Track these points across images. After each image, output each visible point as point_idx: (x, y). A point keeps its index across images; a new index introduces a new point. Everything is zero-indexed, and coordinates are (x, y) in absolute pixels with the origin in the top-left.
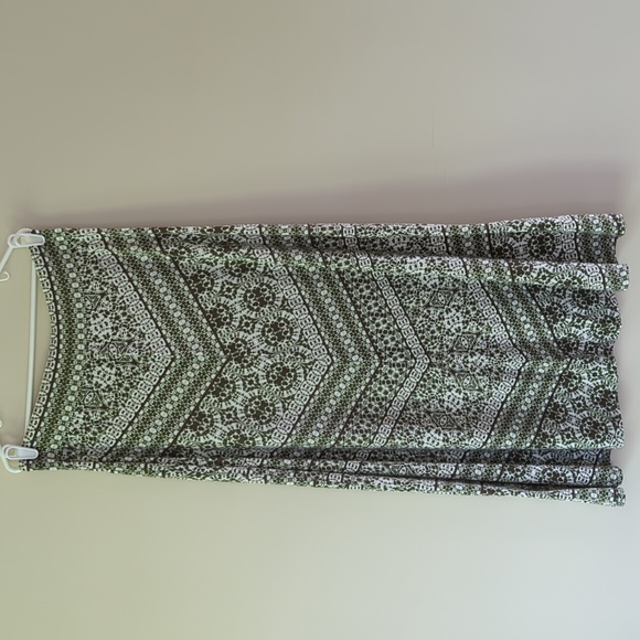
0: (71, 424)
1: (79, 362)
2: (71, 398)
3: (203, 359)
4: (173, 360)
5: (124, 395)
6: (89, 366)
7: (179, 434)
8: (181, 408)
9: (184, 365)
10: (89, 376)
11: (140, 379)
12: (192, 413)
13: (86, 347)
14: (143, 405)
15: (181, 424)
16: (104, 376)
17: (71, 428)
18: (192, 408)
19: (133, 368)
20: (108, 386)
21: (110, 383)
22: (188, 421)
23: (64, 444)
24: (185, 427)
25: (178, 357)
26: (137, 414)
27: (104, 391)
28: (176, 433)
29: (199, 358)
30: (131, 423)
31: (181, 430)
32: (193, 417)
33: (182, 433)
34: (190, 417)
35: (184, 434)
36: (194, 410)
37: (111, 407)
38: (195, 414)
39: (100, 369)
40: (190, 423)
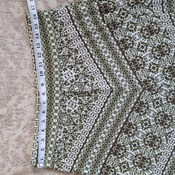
0: (57, 137)
1: (57, 98)
2: (55, 121)
3: (129, 90)
4: (111, 92)
5: (85, 115)
6: (63, 100)
7: (118, 137)
8: (118, 120)
9: (118, 94)
10: (63, 106)
11: (93, 105)
12: (125, 124)
13: (61, 89)
14: (96, 120)
15: (119, 131)
16: (72, 105)
17: (58, 139)
18: (124, 120)
19: (88, 99)
20: (75, 111)
21: (76, 109)
22: (122, 128)
23: (55, 150)
24: (121, 132)
25: (114, 90)
26: (93, 126)
27: (73, 114)
28: (116, 136)
29: (127, 90)
30: (90, 132)
31: (119, 134)
32: (125, 126)
33: (120, 136)
34: (123, 126)
35: (121, 137)
36: (126, 121)
37: (78, 123)
38: (126, 124)
39: (69, 101)
40: (124, 129)
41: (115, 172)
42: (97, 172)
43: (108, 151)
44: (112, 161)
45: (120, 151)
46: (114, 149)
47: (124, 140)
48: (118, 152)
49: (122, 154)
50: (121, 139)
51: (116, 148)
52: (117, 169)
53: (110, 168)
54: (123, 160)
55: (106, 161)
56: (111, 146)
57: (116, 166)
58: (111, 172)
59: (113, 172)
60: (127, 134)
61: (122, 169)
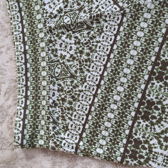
0: (50, 98)
1: (42, 40)
2: (44, 73)
3: (153, 7)
4: (123, 15)
5: (86, 61)
6: (51, 41)
7: (146, 88)
8: (142, 60)
9: (135, 17)
10: (53, 50)
11: (97, 42)
12: (155, 64)
13: (45, 25)
14: (105, 66)
15: (146, 77)
16: (66, 47)
17: (51, 101)
18: (153, 59)
19: (88, 33)
20: (72, 56)
21: (72, 52)
22: (152, 73)
23: (48, 118)
24: (150, 79)
25: (128, 10)
26: (102, 76)
27: (69, 61)
28: (143, 87)
29: (148, 6)
30: (99, 86)
31: (147, 83)
32: (156, 67)
33: (149, 86)
34: (153, 68)
35: (152, 87)
36: (156, 60)
37: (78, 75)
38: (158, 64)
39: (61, 41)
40: (154, 74)
41: (150, 149)
42: (119, 150)
43: (133, 114)
44: (141, 130)
45: (153, 111)
46: (143, 109)
47: (157, 91)
48: (150, 114)
49: (158, 117)
50: (153, 90)
51: (146, 107)
52: (154, 144)
53: (140, 142)
54: (162, 127)
55: (131, 131)
56: (136, 105)
57: (150, 138)
58: (143, 150)
59: (145, 149)
60: (161, 81)
61: (163, 142)
